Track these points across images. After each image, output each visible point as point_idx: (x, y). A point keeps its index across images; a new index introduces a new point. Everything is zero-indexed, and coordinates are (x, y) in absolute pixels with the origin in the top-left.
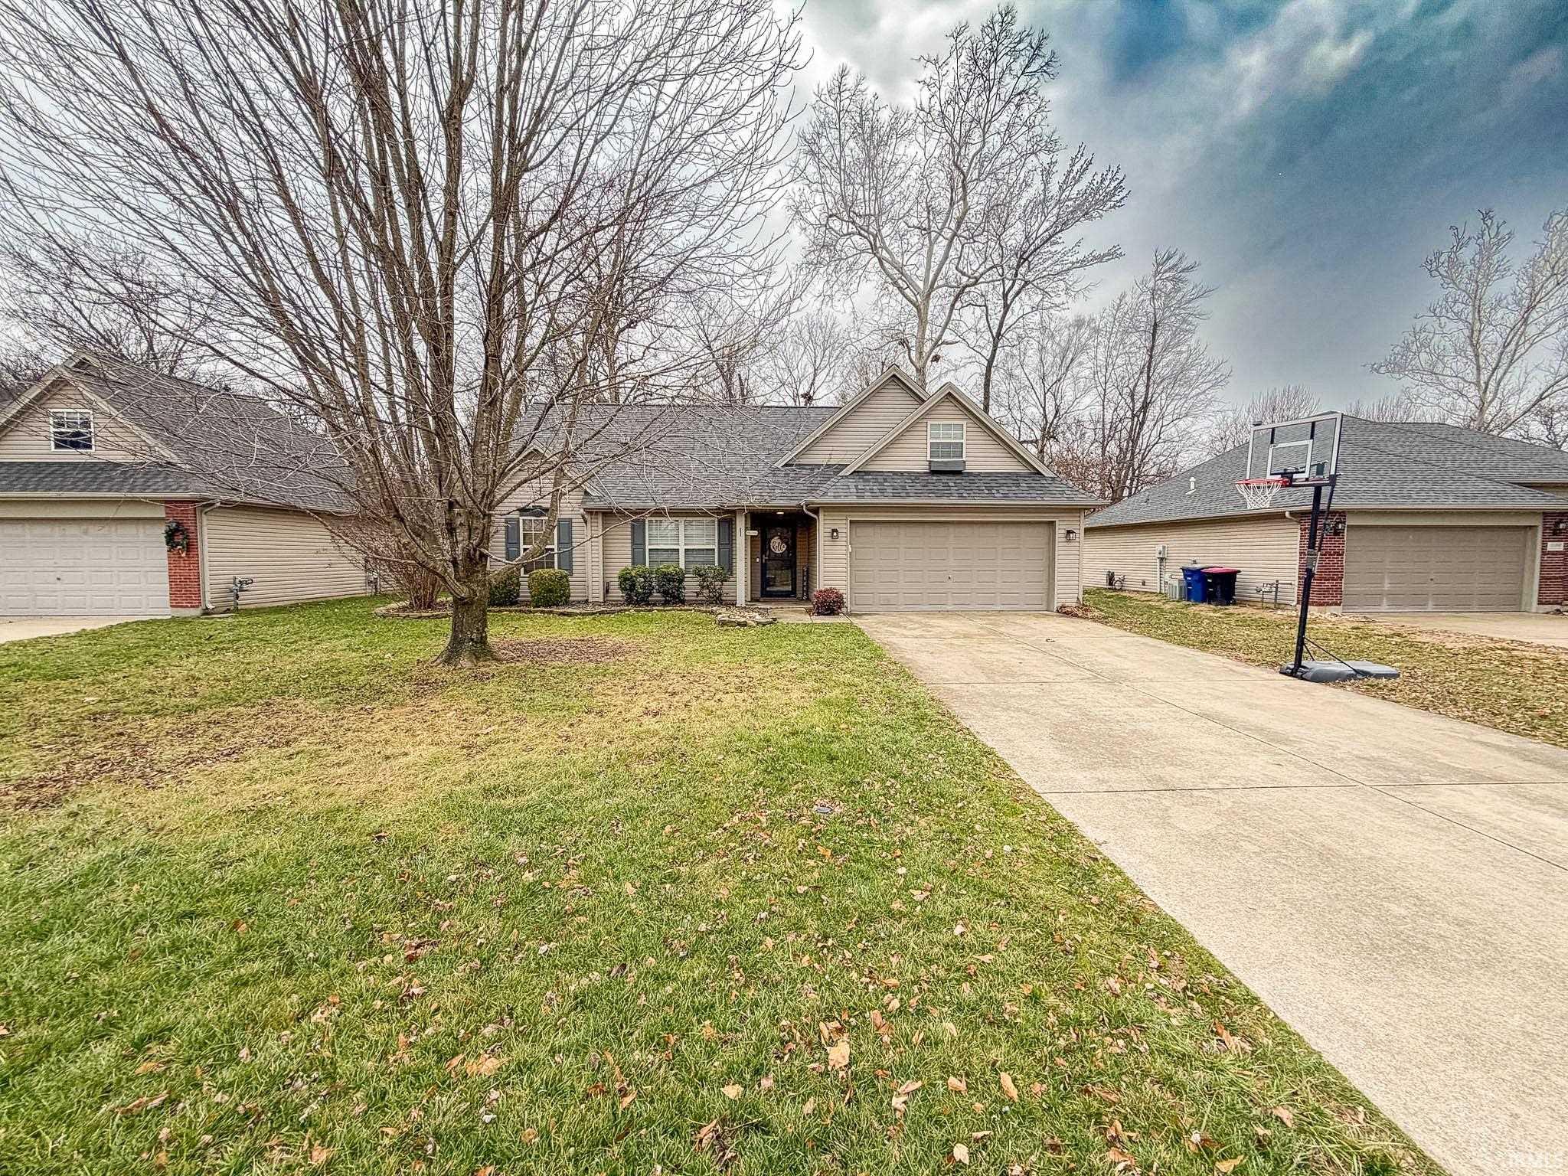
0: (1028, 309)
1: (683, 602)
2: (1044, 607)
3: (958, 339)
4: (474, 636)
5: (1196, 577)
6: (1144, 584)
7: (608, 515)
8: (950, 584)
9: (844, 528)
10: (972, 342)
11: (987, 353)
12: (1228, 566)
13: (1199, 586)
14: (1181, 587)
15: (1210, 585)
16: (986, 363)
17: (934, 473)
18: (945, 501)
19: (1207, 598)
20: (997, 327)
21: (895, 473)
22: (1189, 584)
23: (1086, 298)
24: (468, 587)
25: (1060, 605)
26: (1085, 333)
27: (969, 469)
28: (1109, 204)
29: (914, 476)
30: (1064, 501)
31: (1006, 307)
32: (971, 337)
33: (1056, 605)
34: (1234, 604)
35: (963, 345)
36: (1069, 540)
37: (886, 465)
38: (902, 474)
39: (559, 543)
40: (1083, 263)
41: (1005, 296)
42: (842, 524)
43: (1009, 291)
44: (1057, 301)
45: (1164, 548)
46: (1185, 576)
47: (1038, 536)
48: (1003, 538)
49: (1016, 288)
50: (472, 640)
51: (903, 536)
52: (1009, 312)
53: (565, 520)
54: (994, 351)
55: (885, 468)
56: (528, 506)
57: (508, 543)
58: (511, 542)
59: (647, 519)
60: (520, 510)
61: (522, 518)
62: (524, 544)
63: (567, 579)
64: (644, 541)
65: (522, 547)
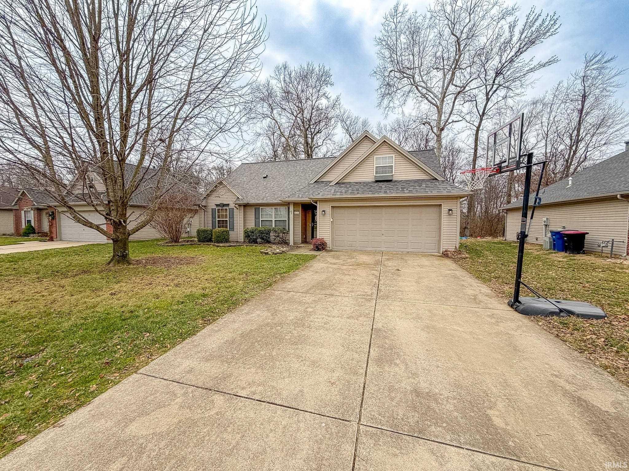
0: (500, 98)
1: (269, 242)
2: (436, 250)
3: (461, 119)
4: (119, 254)
5: (558, 236)
6: (537, 240)
7: (246, 206)
8: (383, 237)
9: (329, 210)
10: (468, 119)
11: (477, 124)
12: (581, 229)
13: (560, 242)
14: (550, 242)
15: (565, 242)
16: (476, 129)
17: (377, 181)
18: (376, 195)
19: (565, 249)
20: (482, 110)
21: (356, 183)
22: (554, 241)
23: (533, 88)
24: (116, 234)
25: (444, 250)
26: (540, 107)
27: (395, 179)
29: (366, 184)
30: (445, 193)
31: (488, 100)
32: (468, 117)
33: (442, 250)
34: (584, 253)
35: (464, 121)
36: (449, 215)
37: (352, 179)
38: (360, 183)
39: (229, 218)
40: (532, 70)
41: (487, 94)
42: (327, 208)
43: (490, 91)
44: (517, 91)
45: (547, 219)
46: (552, 235)
47: (432, 212)
48: (412, 213)
49: (494, 89)
50: (118, 256)
51: (358, 213)
52: (489, 103)
53: (231, 209)
54: (480, 122)
55: (352, 181)
56: (219, 203)
57: (212, 218)
58: (213, 217)
59: (260, 207)
60: (216, 205)
61: (217, 208)
62: (218, 218)
63: (227, 232)
64: (259, 216)
65: (217, 219)
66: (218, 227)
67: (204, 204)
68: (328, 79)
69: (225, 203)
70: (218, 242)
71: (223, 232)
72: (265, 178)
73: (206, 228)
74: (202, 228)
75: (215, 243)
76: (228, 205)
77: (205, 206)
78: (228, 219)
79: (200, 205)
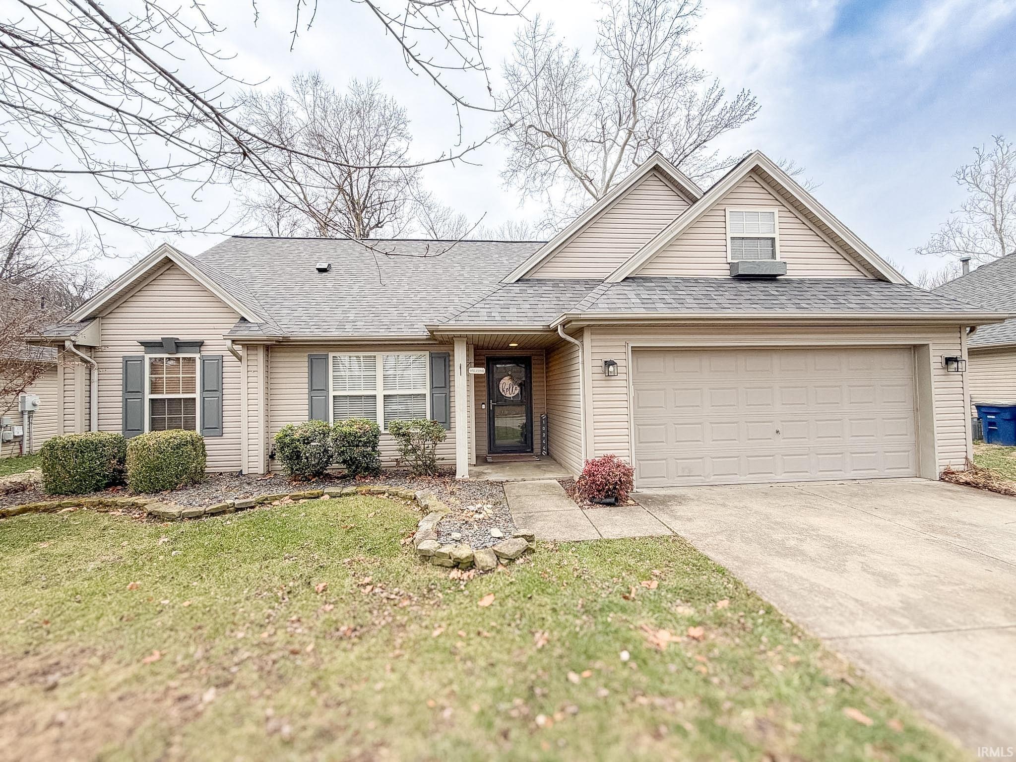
1: (375, 472)
2: (911, 471)
8: (777, 439)
17: (740, 278)
21: (685, 280)
22: (991, 423)
25: (942, 469)
27: (792, 273)
28: (746, 117)
29: (711, 283)
33: (939, 470)
36: (948, 373)
37: (670, 270)
38: (695, 281)
39: (203, 390)
47: (897, 367)
53: (212, 358)
55: (671, 274)
56: (158, 338)
57: (126, 391)
58: (131, 390)
59: (331, 355)
60: (143, 344)
61: (147, 357)
62: (152, 393)
63: (198, 446)
64: (327, 385)
65: (148, 396)
66: (153, 428)
67: (86, 336)
68: (402, 126)
69: (183, 338)
70: (155, 489)
71: (178, 446)
72: (321, 270)
73: (95, 434)
74: (76, 432)
75: (138, 493)
76: (199, 344)
77: (91, 348)
78: (197, 395)
79: (68, 344)
